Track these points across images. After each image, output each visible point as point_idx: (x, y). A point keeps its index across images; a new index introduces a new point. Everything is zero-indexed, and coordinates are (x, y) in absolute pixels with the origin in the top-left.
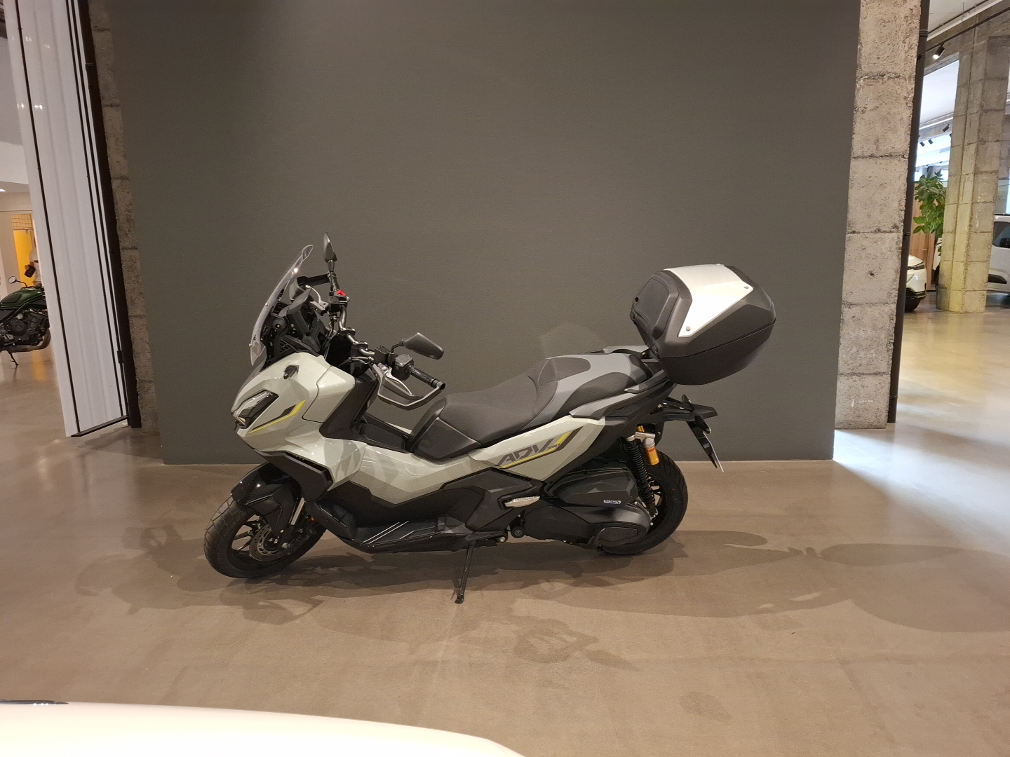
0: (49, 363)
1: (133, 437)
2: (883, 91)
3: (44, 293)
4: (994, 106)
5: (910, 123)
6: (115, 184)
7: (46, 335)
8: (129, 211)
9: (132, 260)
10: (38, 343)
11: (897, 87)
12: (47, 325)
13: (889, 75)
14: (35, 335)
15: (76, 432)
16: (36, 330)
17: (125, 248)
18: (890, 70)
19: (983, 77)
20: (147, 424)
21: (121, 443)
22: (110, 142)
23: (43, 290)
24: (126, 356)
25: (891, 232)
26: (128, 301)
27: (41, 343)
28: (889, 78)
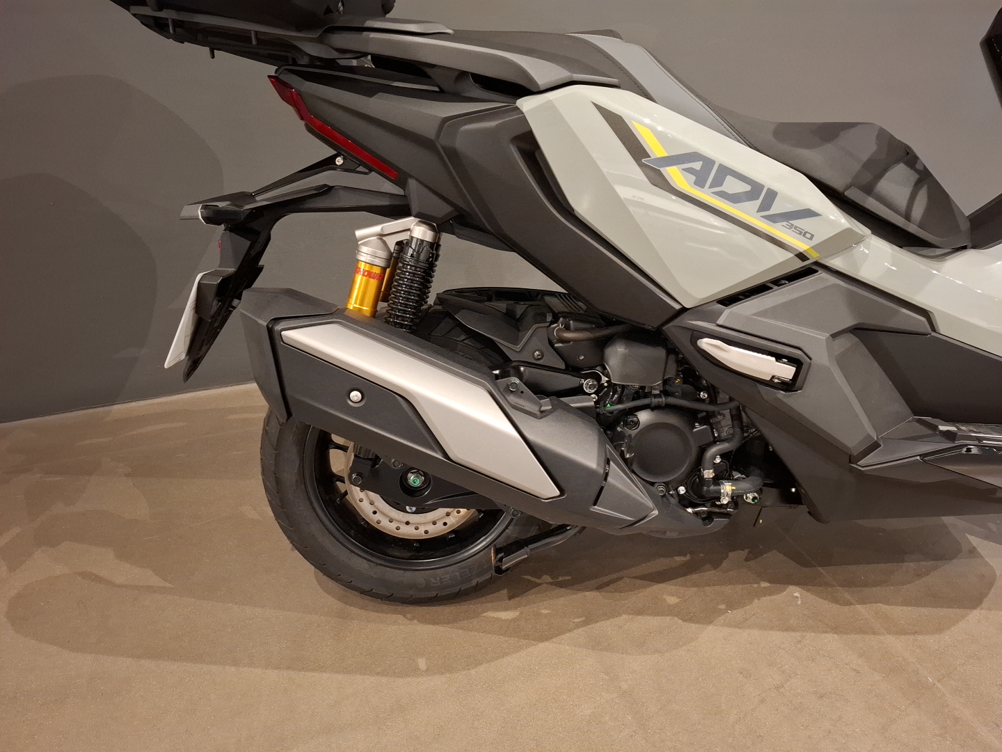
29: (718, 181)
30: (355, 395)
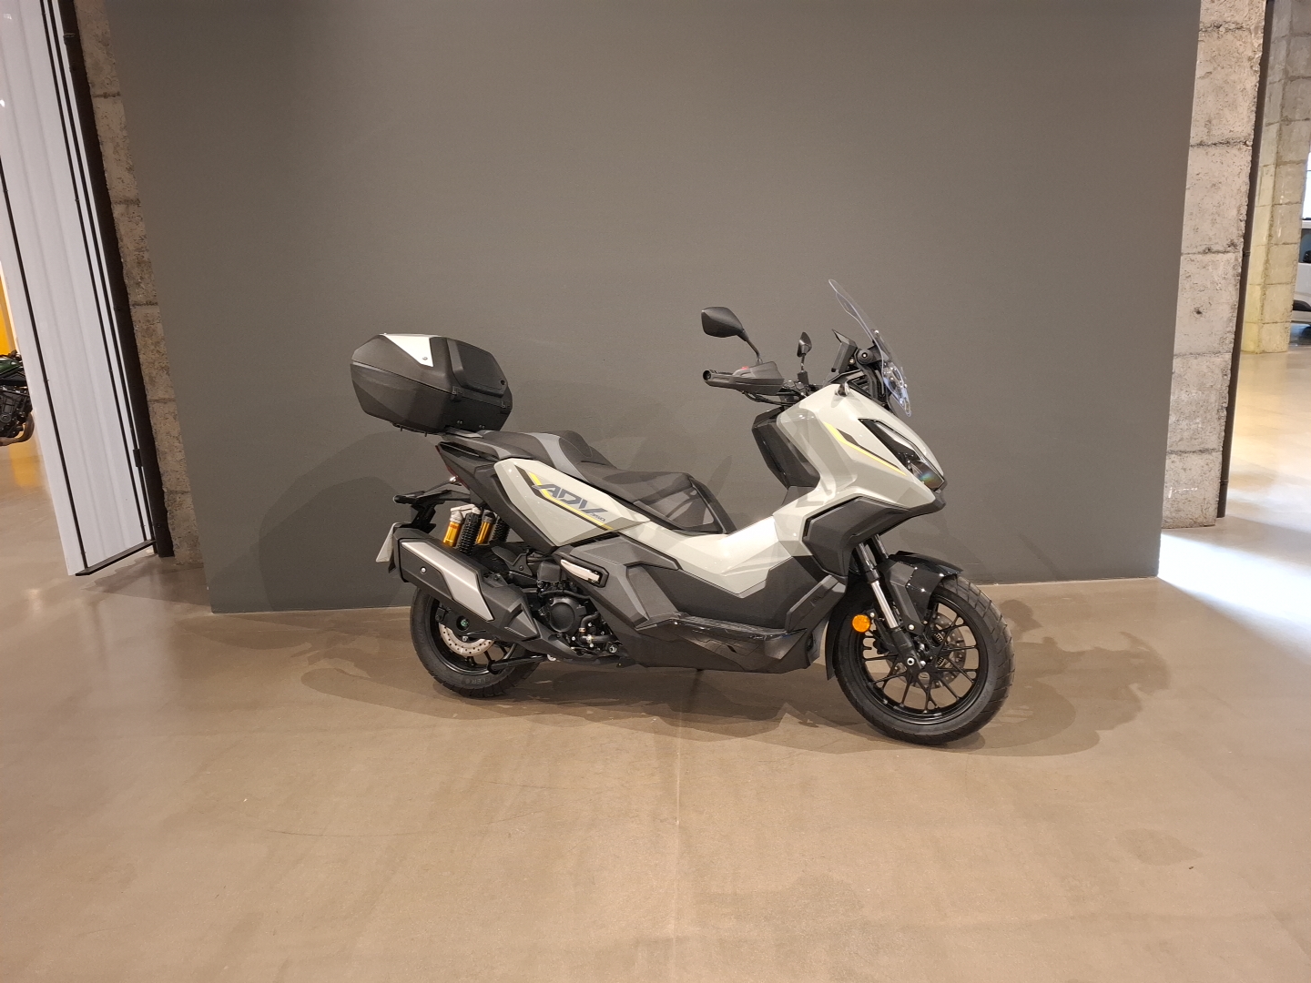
0: (35, 460)
1: (164, 572)
2: (1219, 50)
3: (22, 364)
4: (1302, 72)
5: (1256, 94)
6: (117, 211)
7: (27, 423)
8: (139, 250)
9: (148, 321)
10: (17, 434)
11: (1238, 43)
12: (29, 408)
13: (1227, 26)
14: (13, 423)
15: (81, 568)
16: (13, 416)
17: (137, 304)
18: (1229, 19)
19: (1287, 32)
20: (182, 551)
21: (145, 582)
22: (107, 150)
23: (20, 359)
24: (147, 455)
25: (1225, 252)
26: (146, 379)
27: (21, 434)
28: (1228, 30)
29: (562, 496)
30: (424, 570)
